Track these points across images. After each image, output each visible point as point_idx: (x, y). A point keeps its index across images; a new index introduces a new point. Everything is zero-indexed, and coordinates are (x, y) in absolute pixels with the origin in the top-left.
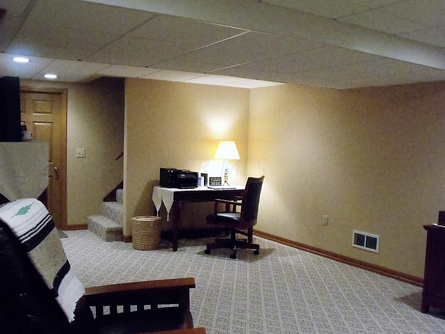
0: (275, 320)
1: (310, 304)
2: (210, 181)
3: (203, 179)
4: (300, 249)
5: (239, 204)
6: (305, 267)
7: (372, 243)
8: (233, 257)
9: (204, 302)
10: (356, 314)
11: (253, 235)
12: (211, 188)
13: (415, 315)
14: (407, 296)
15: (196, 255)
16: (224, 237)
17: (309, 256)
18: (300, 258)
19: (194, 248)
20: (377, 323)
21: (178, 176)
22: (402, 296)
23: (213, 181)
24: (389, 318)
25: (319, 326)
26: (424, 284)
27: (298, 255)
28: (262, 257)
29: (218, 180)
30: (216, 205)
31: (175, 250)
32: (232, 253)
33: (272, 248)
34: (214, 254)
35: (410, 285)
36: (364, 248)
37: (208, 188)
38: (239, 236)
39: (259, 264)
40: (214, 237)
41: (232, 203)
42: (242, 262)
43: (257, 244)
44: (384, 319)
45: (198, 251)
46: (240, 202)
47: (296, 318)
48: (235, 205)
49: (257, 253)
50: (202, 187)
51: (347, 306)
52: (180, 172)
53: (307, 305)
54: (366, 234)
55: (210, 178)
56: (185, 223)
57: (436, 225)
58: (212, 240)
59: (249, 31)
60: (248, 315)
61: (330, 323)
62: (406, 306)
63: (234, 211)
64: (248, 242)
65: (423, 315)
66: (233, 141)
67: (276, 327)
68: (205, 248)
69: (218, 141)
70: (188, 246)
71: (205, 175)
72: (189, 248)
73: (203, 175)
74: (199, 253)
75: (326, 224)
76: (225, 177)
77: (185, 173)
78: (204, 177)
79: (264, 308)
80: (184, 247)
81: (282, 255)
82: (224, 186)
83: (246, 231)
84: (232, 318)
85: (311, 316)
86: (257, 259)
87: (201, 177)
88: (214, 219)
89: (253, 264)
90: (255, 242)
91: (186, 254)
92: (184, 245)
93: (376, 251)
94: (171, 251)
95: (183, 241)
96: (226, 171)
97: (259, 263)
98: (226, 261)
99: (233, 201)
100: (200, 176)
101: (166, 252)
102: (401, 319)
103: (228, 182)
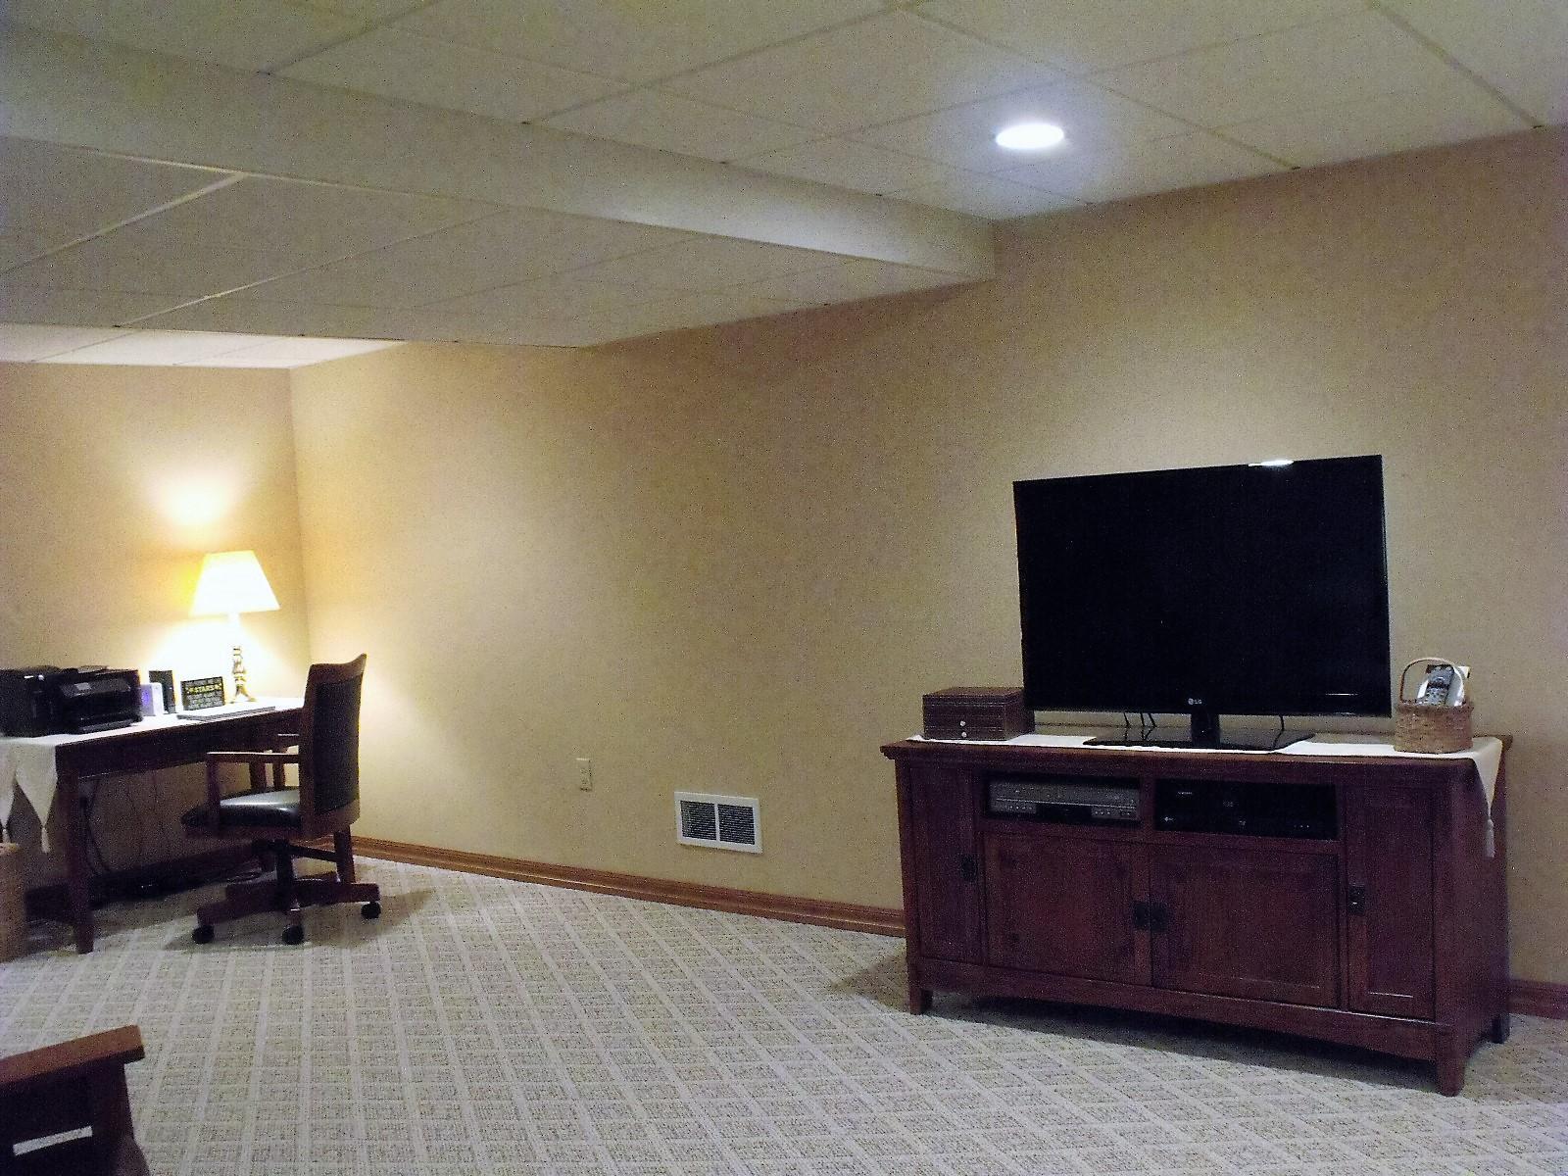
0: (451, 1122)
1: (562, 1050)
2: (185, 694)
3: (157, 689)
4: (516, 879)
5: (291, 759)
6: (533, 933)
7: (738, 824)
8: (294, 937)
9: (205, 1105)
10: (710, 1054)
11: (354, 857)
12: (189, 718)
13: (893, 1025)
14: (867, 972)
15: (162, 954)
16: (258, 875)
17: (547, 896)
18: (518, 906)
19: (153, 931)
20: (780, 1071)
21: (66, 690)
22: (850, 973)
23: (193, 693)
24: (813, 1049)
25: (598, 1112)
26: (908, 925)
27: (512, 897)
28: (392, 923)
29: (211, 689)
30: (211, 774)
31: (85, 947)
32: (286, 924)
33: (422, 887)
34: (229, 939)
35: (873, 938)
36: (718, 843)
37: (180, 717)
38: (308, 867)
39: (384, 948)
40: (222, 881)
41: (270, 759)
42: (327, 951)
43: (371, 882)
44: (800, 1055)
45: (169, 938)
46: (294, 750)
47: (520, 1100)
48: (279, 762)
49: (372, 912)
50: (156, 719)
51: (680, 1033)
52: (72, 676)
53: (553, 1052)
54: (716, 798)
55: (184, 684)
56: (114, 850)
57: (918, 738)
58: (216, 893)
59: (240, 176)
60: (360, 1121)
61: (630, 1097)
62: (864, 1001)
63: (279, 786)
64: (339, 880)
65: (914, 1019)
66: (248, 549)
67: (456, 1143)
68: (192, 923)
69: (196, 557)
70: (134, 925)
71: (163, 678)
72: (138, 933)
73: (155, 676)
74: (172, 946)
75: (587, 786)
76: (238, 675)
77: (89, 677)
78: (160, 685)
79: (410, 1090)
80: (115, 931)
81: (457, 906)
82: (234, 707)
83: (330, 847)
84: (304, 1142)
85: (569, 1086)
86: (375, 933)
87: (153, 684)
88: (213, 819)
89: (361, 952)
90: (365, 878)
91: (126, 954)
92: (116, 926)
93: (756, 848)
94: (71, 953)
95: (111, 913)
96: (237, 652)
97: (384, 946)
98: (271, 955)
99: (270, 752)
100: (144, 680)
101: (51, 961)
102: (851, 1046)
103: (247, 687)
